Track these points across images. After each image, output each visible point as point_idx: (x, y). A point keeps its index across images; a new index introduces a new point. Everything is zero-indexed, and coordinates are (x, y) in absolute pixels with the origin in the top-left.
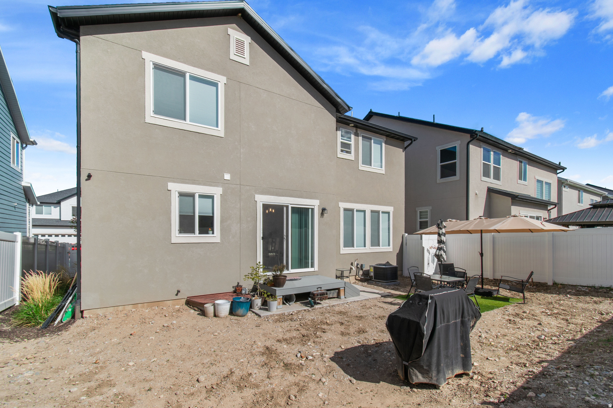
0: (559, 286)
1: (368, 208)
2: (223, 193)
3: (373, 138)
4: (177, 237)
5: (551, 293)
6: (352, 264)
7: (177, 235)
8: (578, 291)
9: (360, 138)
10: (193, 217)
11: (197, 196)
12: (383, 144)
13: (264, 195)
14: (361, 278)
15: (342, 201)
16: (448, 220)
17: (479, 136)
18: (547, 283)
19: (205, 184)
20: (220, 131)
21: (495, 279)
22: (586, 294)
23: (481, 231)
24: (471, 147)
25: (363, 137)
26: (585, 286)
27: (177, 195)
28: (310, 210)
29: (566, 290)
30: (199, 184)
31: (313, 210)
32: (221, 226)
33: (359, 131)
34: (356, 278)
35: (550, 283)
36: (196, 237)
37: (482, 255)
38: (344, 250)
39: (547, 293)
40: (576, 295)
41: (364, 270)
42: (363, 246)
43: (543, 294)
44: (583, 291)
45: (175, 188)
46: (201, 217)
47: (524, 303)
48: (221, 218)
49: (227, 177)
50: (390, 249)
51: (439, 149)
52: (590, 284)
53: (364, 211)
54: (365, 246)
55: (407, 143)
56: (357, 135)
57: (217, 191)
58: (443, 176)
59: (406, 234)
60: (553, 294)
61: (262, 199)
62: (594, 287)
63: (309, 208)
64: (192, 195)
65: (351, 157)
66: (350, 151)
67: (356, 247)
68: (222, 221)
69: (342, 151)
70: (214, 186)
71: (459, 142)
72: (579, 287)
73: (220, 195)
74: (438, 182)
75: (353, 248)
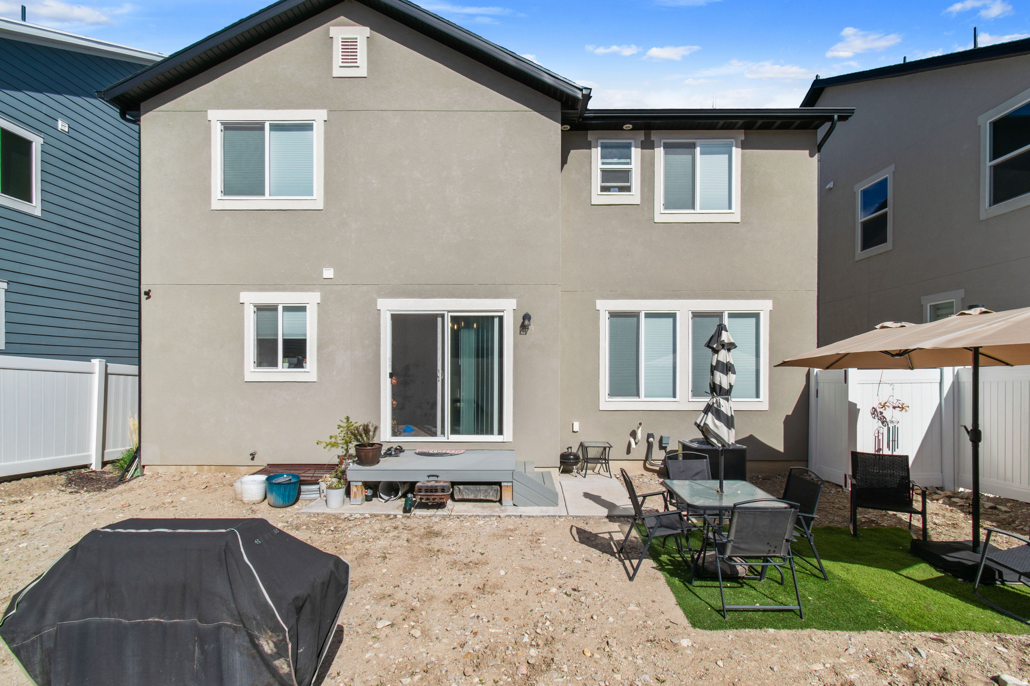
1: (684, 308)
2: (321, 300)
3: (698, 142)
4: (252, 372)
6: (633, 434)
7: (254, 370)
9: (660, 152)
10: (276, 341)
11: (280, 309)
12: (738, 152)
13: (395, 298)
14: (660, 468)
15: (604, 297)
16: (878, 327)
19: (293, 290)
20: (316, 200)
25: (666, 146)
27: (253, 309)
28: (496, 321)
30: (285, 290)
31: (501, 319)
32: (318, 355)
33: (655, 136)
34: (648, 466)
36: (282, 372)
38: (607, 402)
41: (668, 450)
42: (668, 394)
45: (250, 299)
46: (286, 342)
48: (318, 342)
49: (328, 273)
50: (763, 403)
51: (986, 119)
53: (672, 316)
54: (673, 396)
56: (647, 145)
57: (311, 299)
58: (997, 200)
61: (389, 306)
63: (493, 317)
64: (273, 308)
65: (634, 197)
66: (629, 184)
67: (647, 397)
68: (320, 347)
69: (605, 189)
70: (308, 291)
73: (316, 305)
74: (982, 216)
75: (637, 399)
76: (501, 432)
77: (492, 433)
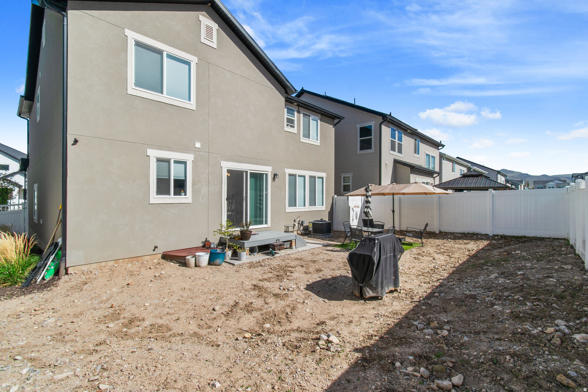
0: (443, 233)
1: (308, 174)
2: (194, 159)
3: (311, 115)
4: (155, 198)
5: (438, 239)
6: (295, 221)
7: (155, 197)
8: (455, 236)
9: (302, 115)
10: (169, 180)
11: (172, 162)
12: (319, 121)
13: (228, 161)
14: (301, 233)
15: (287, 168)
17: (389, 118)
18: (435, 232)
19: (179, 151)
20: (192, 105)
21: (401, 230)
22: (459, 238)
23: (393, 193)
24: (383, 127)
25: (304, 114)
26: (459, 233)
27: (155, 160)
28: (264, 175)
29: (447, 236)
30: (174, 151)
31: (266, 175)
32: (192, 189)
33: (301, 109)
34: (298, 233)
35: (437, 232)
36: (171, 198)
37: (393, 211)
38: (289, 209)
39: (436, 239)
40: (454, 239)
41: (304, 226)
42: (303, 205)
43: (433, 240)
44: (458, 236)
45: (154, 154)
46: (175, 181)
47: (423, 246)
48: (192, 182)
49: (198, 145)
50: (323, 208)
51: (359, 126)
52: (462, 231)
53: (304, 177)
54: (304, 206)
55: (336, 121)
56: (299, 112)
57: (189, 158)
58: (361, 149)
59: (336, 196)
60: (439, 239)
61: (227, 165)
62: (464, 233)
64: (168, 161)
65: (294, 130)
66: (293, 125)
67: (298, 207)
68: (193, 184)
69: (287, 125)
70: (187, 153)
71: (374, 122)
72: (455, 234)
73: (191, 161)
74: (358, 153)
75: (295, 208)
76: (266, 223)
77: (263, 224)
